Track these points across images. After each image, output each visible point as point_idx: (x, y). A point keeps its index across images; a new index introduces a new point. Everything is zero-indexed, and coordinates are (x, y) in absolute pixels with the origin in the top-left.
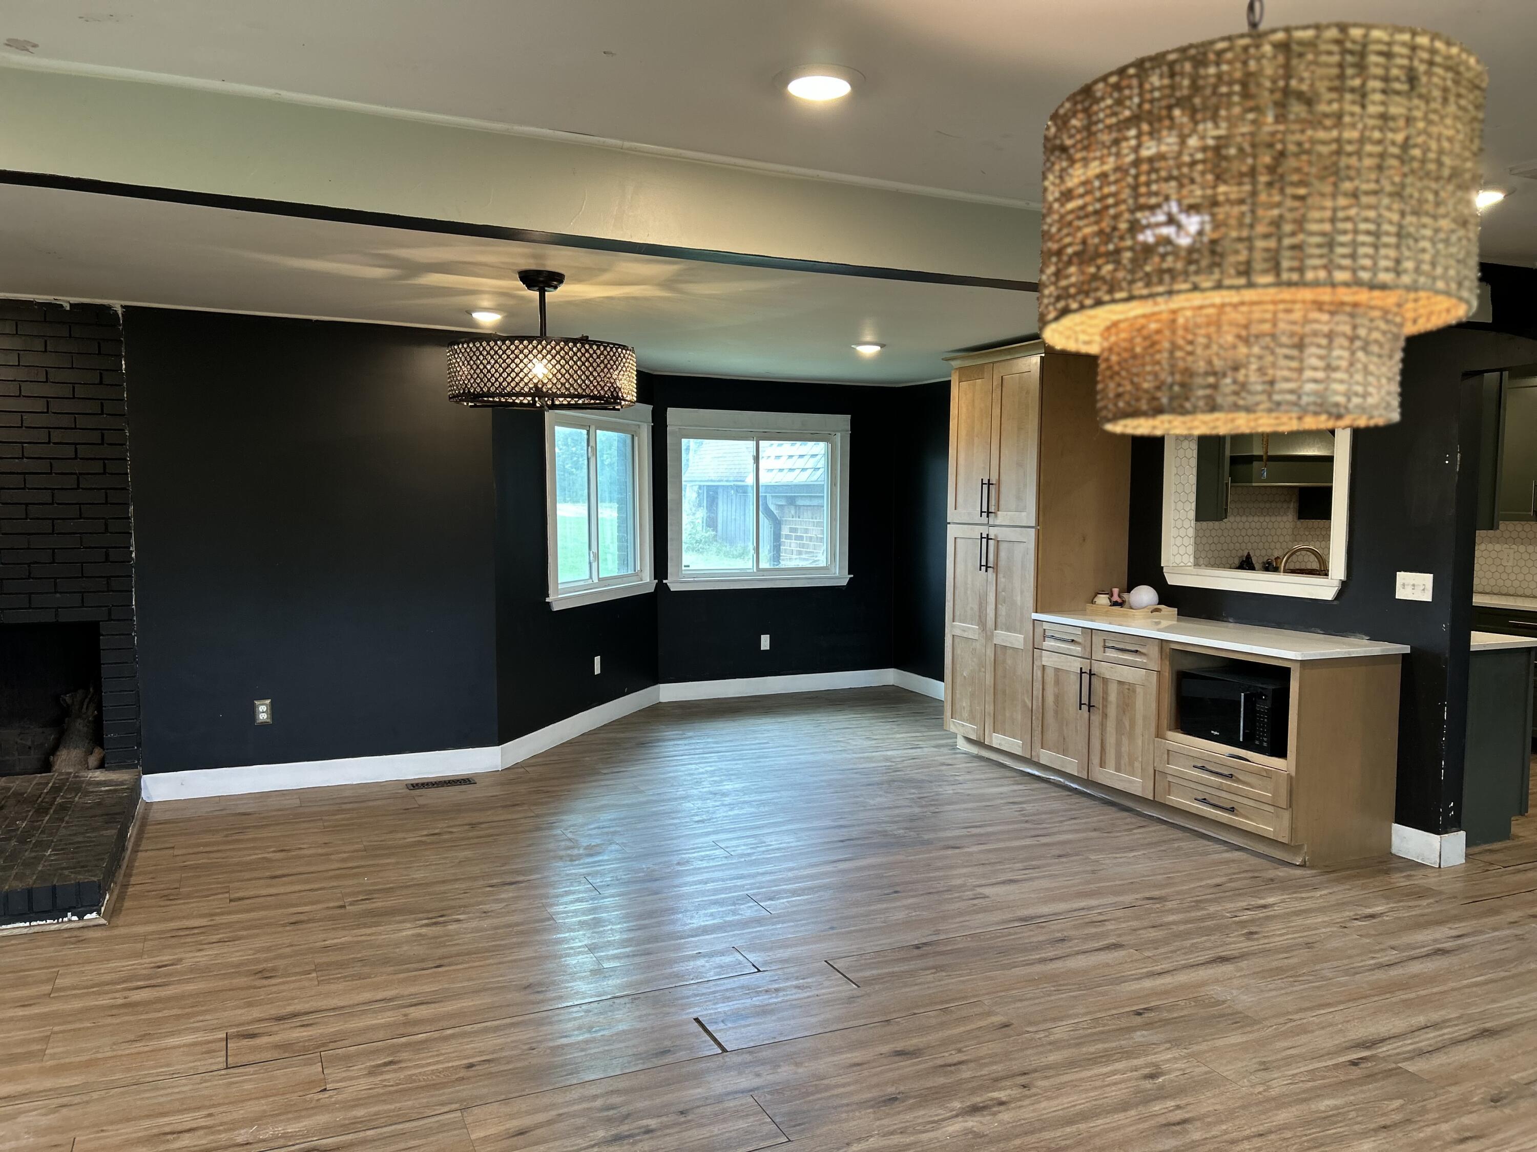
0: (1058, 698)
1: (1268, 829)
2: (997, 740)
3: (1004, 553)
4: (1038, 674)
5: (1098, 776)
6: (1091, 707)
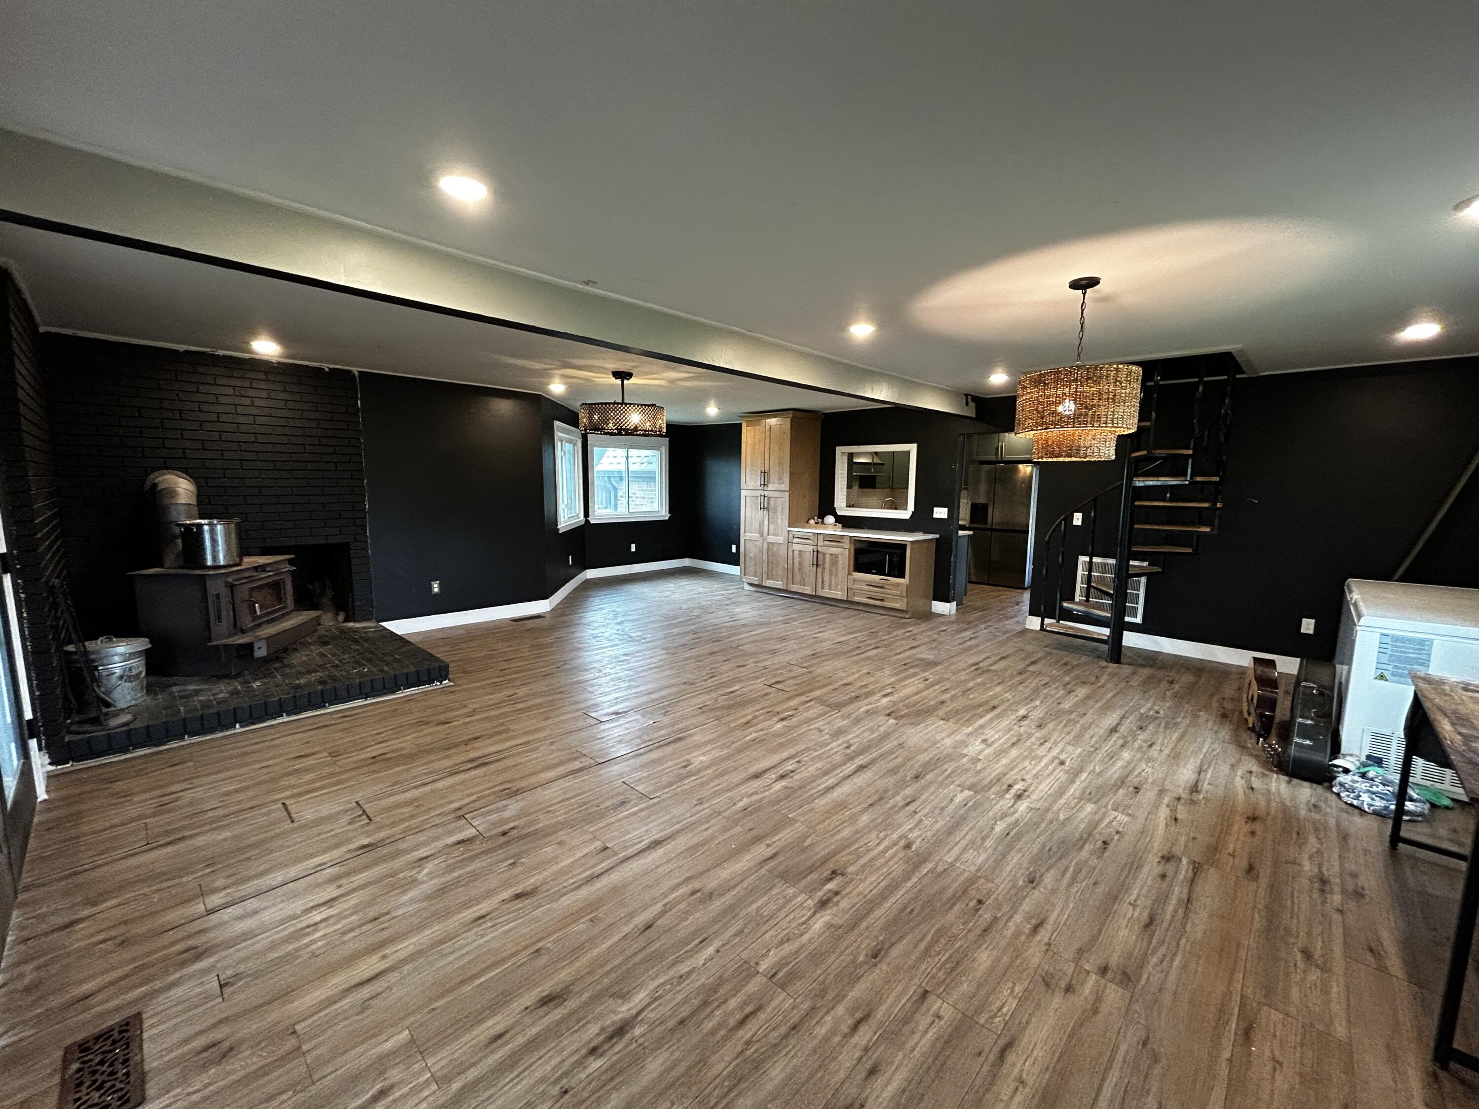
0: (800, 563)
1: (897, 606)
2: (769, 583)
3: (772, 503)
4: (790, 553)
5: (821, 593)
6: (817, 565)
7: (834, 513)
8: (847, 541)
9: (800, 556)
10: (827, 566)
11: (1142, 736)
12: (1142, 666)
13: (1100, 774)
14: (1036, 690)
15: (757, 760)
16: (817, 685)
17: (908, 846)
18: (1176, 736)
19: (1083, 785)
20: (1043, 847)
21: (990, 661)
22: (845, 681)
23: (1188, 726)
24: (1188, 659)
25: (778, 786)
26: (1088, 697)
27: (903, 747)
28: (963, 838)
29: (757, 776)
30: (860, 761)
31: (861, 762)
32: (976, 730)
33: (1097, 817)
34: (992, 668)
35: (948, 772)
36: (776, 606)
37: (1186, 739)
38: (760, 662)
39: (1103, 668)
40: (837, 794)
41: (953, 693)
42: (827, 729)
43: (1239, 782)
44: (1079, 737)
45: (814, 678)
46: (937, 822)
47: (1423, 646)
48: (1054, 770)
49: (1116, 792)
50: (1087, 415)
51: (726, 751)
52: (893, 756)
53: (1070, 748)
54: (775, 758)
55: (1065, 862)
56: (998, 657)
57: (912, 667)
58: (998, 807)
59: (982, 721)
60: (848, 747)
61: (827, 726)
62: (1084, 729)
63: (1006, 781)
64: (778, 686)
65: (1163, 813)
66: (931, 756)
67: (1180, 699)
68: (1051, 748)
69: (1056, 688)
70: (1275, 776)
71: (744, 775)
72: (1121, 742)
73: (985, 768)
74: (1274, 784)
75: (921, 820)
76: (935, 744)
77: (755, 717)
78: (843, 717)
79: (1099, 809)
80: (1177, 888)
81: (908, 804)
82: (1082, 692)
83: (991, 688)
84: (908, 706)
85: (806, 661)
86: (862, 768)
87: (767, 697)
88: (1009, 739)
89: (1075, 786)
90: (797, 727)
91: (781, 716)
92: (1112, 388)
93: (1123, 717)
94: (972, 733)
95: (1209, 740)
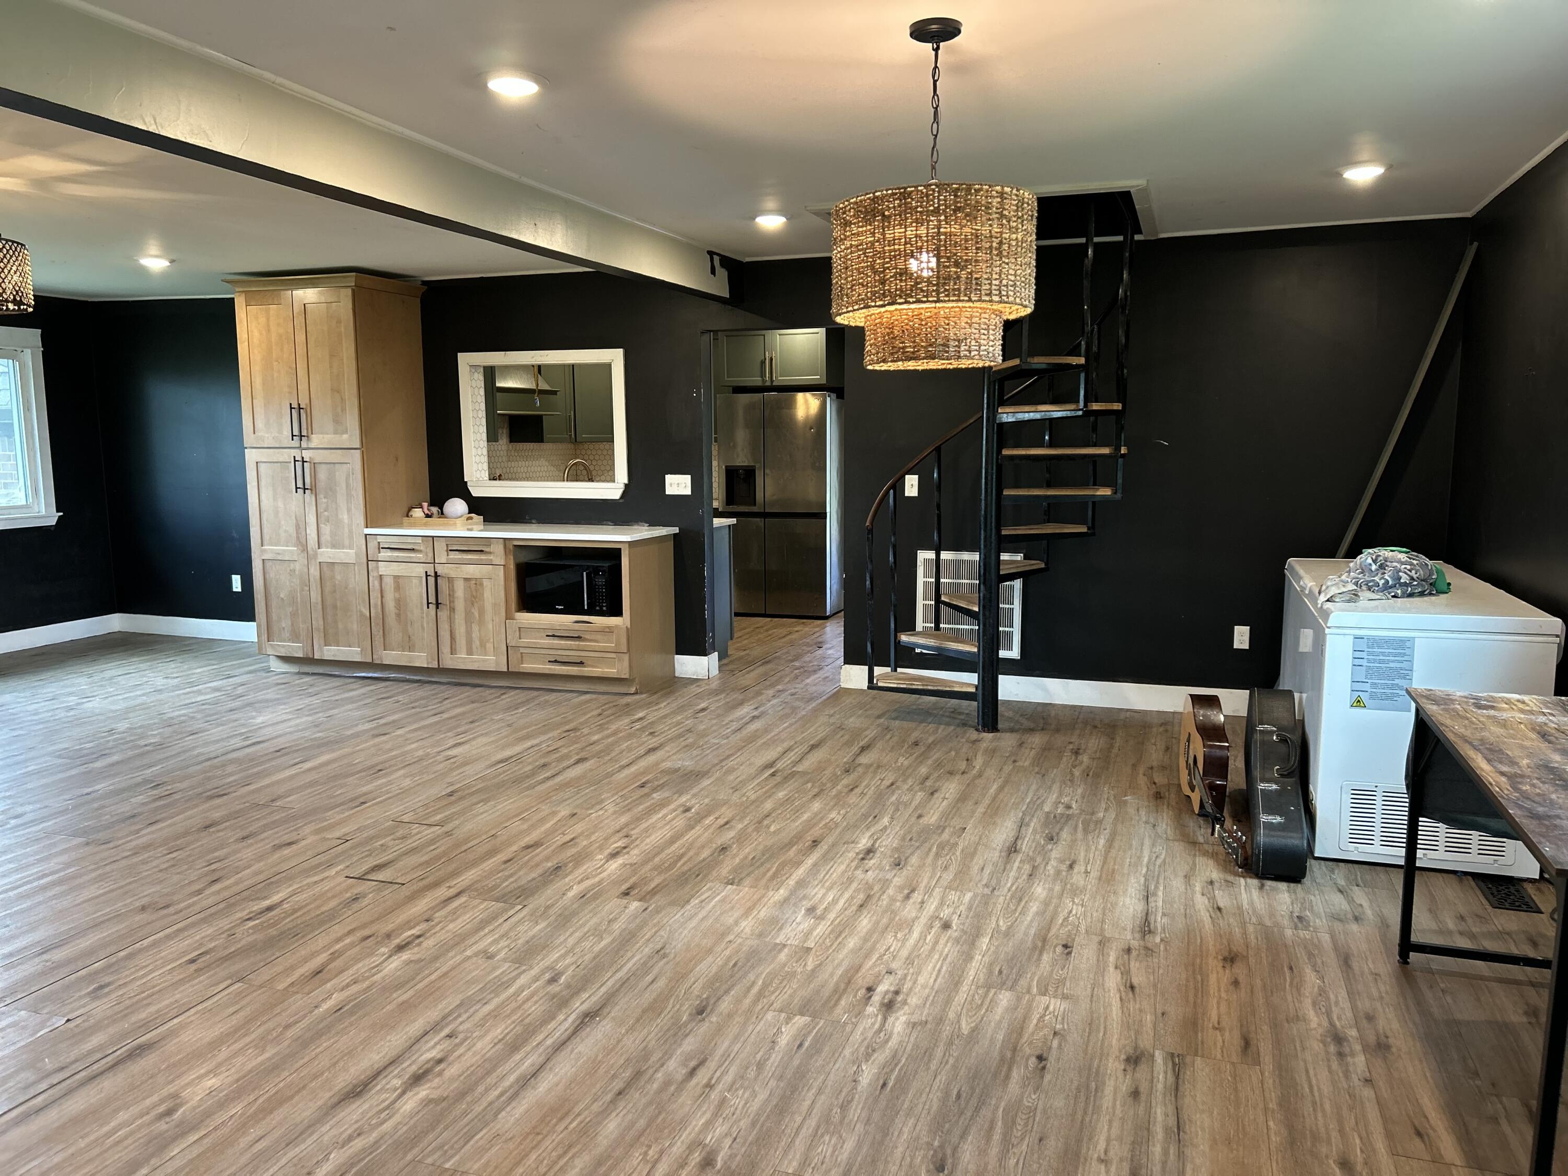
0: (399, 604)
1: (611, 671)
2: (331, 652)
3: (322, 475)
4: (375, 584)
5: (449, 662)
6: (438, 604)
7: (464, 493)
8: (499, 549)
9: (397, 588)
10: (460, 605)
11: (1056, 852)
12: (1032, 730)
13: (1008, 934)
14: (879, 799)
15: (350, 1053)
16: (471, 856)
17: (708, 1162)
18: (1102, 842)
19: (986, 959)
20: (947, 1094)
21: (792, 756)
22: (527, 840)
23: (1115, 824)
24: (1091, 710)
25: (410, 1103)
26: (963, 798)
27: (665, 956)
28: (809, 1113)
29: (357, 1091)
30: (580, 1005)
31: (585, 1007)
32: (793, 892)
33: (1020, 1012)
34: (800, 768)
35: (755, 990)
36: (351, 700)
37: (1116, 844)
38: (332, 827)
39: (975, 742)
40: (544, 1086)
41: (740, 826)
42: (502, 949)
43: (1201, 902)
44: (962, 874)
45: (457, 845)
46: (754, 1095)
47: (1402, 647)
48: (936, 943)
49: (1039, 959)
50: (959, 277)
51: (270, 1052)
52: (649, 978)
53: (953, 896)
54: (395, 1041)
55: (986, 1112)
56: (805, 748)
57: (655, 790)
58: (857, 1036)
59: (800, 872)
60: (553, 980)
61: (503, 943)
62: (969, 855)
63: (862, 980)
64: (381, 876)
65: (1113, 980)
66: (719, 962)
67: (1093, 777)
68: (923, 902)
69: (910, 789)
70: (1242, 880)
71: (325, 1097)
72: (1027, 868)
73: (820, 965)
74: (1244, 896)
75: (723, 1101)
76: (723, 935)
77: (334, 956)
78: (535, 917)
79: (1019, 999)
80: (1159, 1111)
81: (693, 1072)
82: (951, 789)
83: (803, 806)
84: (659, 869)
85: (436, 812)
86: (589, 1017)
87: (356, 906)
88: (852, 897)
89: (975, 964)
90: (436, 958)
91: (397, 941)
92: (996, 229)
93: (1022, 825)
94: (786, 900)
95: (1147, 842)
